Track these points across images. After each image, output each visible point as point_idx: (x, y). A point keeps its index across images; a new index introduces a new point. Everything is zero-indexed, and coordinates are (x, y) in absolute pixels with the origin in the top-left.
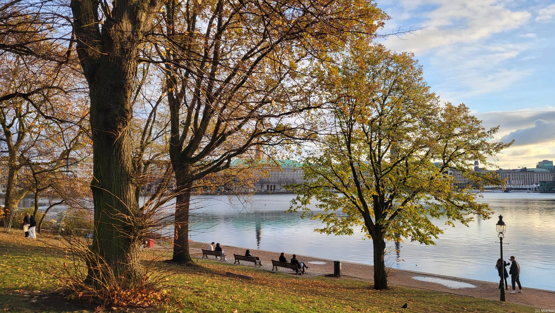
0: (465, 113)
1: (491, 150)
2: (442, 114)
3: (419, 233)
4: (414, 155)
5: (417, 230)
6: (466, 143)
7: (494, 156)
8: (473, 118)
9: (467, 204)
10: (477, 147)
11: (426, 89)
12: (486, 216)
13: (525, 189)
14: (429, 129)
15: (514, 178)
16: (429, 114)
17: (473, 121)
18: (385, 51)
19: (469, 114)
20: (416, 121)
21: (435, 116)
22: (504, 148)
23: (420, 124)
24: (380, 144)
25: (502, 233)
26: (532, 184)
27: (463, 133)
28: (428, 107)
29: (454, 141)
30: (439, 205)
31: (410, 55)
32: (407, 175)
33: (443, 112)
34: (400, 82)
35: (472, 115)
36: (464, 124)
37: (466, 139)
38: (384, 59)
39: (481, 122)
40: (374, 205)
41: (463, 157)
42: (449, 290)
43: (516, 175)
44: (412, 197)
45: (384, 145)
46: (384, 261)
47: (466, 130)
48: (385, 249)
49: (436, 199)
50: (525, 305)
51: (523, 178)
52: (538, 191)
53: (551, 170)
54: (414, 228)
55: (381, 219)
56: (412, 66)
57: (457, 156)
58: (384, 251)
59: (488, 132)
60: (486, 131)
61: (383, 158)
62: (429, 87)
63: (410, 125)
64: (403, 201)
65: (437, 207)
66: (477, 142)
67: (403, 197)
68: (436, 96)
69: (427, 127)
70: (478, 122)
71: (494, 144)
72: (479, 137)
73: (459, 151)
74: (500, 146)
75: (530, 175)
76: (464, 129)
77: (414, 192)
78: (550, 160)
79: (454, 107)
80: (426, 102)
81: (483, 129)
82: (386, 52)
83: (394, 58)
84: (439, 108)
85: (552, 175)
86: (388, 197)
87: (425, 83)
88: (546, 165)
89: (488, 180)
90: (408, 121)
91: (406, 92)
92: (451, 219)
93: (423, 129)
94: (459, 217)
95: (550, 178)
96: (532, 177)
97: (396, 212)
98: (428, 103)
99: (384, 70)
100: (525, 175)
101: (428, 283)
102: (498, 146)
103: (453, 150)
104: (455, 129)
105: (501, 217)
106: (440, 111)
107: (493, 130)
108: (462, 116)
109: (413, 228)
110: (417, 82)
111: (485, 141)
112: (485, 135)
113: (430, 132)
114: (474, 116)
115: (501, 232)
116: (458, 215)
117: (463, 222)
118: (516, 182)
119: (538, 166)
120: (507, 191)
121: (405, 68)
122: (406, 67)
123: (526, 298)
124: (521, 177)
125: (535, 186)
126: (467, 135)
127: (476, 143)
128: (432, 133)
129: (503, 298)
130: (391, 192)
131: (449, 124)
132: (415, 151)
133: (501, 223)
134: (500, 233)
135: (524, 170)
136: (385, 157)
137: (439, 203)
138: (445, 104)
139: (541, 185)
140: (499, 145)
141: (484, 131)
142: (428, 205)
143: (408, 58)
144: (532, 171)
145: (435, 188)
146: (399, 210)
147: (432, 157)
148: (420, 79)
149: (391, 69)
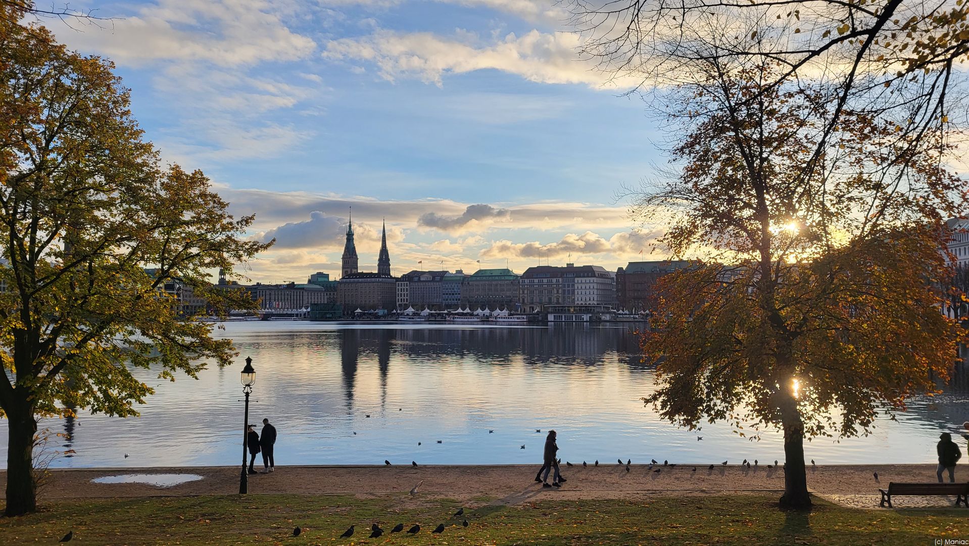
0: (202, 186)
1: (241, 252)
2: (162, 184)
3: (107, 396)
4: (106, 252)
5: (105, 393)
6: (202, 239)
7: (244, 262)
8: (214, 196)
9: (197, 341)
10: (219, 246)
11: (136, 134)
12: (226, 360)
13: (291, 315)
14: (139, 208)
15: (277, 298)
16: (140, 180)
17: (214, 202)
18: (55, 44)
19: (209, 190)
20: (114, 190)
21: (151, 185)
22: (260, 251)
23: (121, 197)
24: (34, 227)
25: (249, 385)
26: (300, 308)
27: (197, 221)
28: (139, 167)
29: (181, 233)
30: (147, 345)
31: (106, 63)
32: (89, 290)
33: (165, 180)
34: (85, 111)
35: (214, 193)
36: (199, 205)
37: (203, 232)
38: (52, 60)
39: (227, 204)
40: (15, 349)
41: (197, 261)
42: (159, 491)
43: (280, 294)
44: (97, 331)
45: (46, 229)
46: (33, 456)
47: (203, 216)
48: (35, 435)
49: (143, 334)
50: (274, 492)
51: (289, 298)
52: (308, 318)
53: (327, 287)
54: (100, 389)
55: (29, 376)
56: (109, 85)
57: (186, 259)
58: (34, 438)
59: (238, 223)
60: (234, 221)
61: (42, 254)
62: (142, 131)
63: (102, 197)
64: (79, 339)
65: (144, 347)
66: (220, 237)
67: (80, 332)
68: (154, 150)
69: (136, 203)
70: (222, 205)
71: (246, 244)
72: (224, 228)
73: (189, 251)
74: (254, 247)
75: (298, 293)
76: (199, 214)
77: (103, 322)
78: (325, 272)
79: (185, 174)
80: (135, 157)
81: (230, 217)
82: (56, 47)
83: (73, 61)
84: (157, 172)
85: (327, 294)
86: (48, 332)
87: (135, 123)
88: (320, 279)
89: (234, 301)
90: (98, 188)
91: (96, 132)
92: (168, 369)
93: (127, 206)
94: (184, 364)
95: (324, 299)
96: (301, 297)
97: (63, 360)
98: (139, 161)
99: (51, 81)
100: (292, 294)
101: (121, 485)
102: (251, 247)
103: (180, 249)
104: (184, 212)
105: (249, 360)
106: (161, 177)
107: (245, 221)
108: (197, 192)
109: (95, 388)
110: (118, 118)
111: (233, 238)
112: (233, 228)
113: (140, 213)
114: (217, 195)
115: (247, 383)
116: (181, 360)
117: (189, 372)
118: (279, 304)
119: (309, 281)
120: (266, 318)
121: (95, 86)
122: (97, 84)
123: (277, 482)
124: (286, 296)
125: (305, 310)
126: (203, 226)
127: (218, 239)
128: (144, 215)
129: (243, 489)
130: (56, 322)
131: (175, 203)
132: (107, 246)
133: (249, 369)
134: (246, 385)
135: (292, 286)
136: (47, 254)
137: (147, 340)
138: (169, 167)
139: (312, 310)
140: (253, 245)
141: (231, 220)
142: (127, 345)
143: (102, 69)
144: (301, 288)
145: (142, 313)
146: (71, 356)
147: (142, 258)
148: (126, 113)
149: (66, 82)
